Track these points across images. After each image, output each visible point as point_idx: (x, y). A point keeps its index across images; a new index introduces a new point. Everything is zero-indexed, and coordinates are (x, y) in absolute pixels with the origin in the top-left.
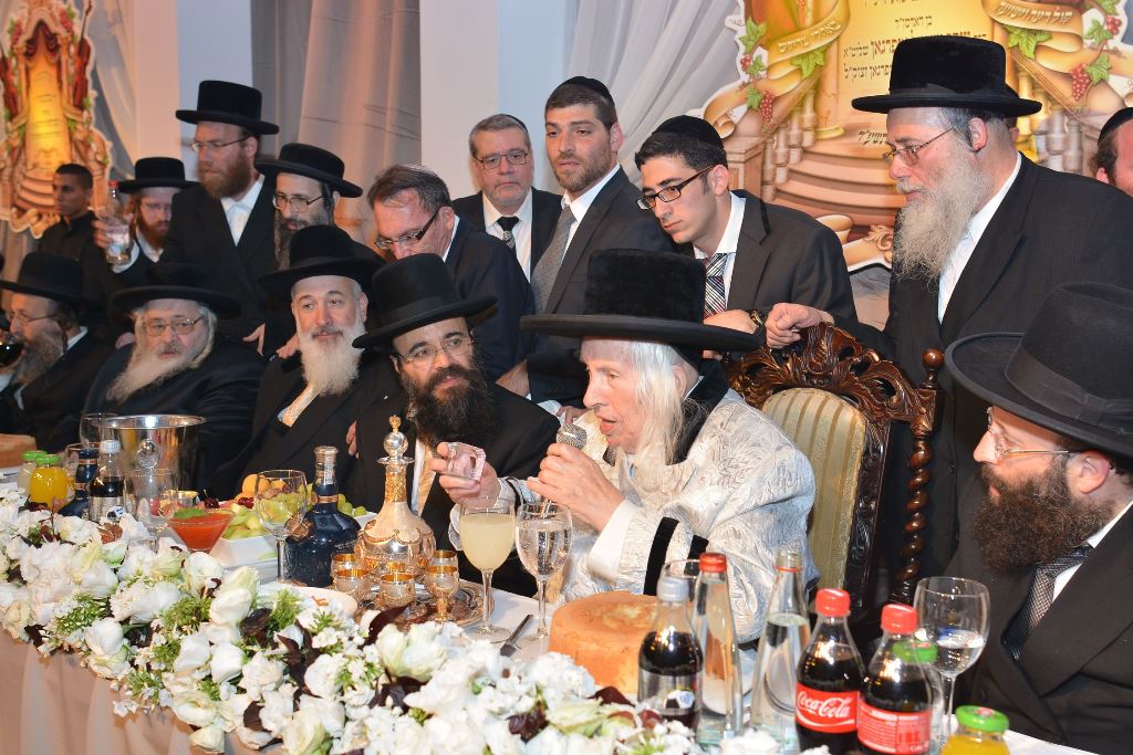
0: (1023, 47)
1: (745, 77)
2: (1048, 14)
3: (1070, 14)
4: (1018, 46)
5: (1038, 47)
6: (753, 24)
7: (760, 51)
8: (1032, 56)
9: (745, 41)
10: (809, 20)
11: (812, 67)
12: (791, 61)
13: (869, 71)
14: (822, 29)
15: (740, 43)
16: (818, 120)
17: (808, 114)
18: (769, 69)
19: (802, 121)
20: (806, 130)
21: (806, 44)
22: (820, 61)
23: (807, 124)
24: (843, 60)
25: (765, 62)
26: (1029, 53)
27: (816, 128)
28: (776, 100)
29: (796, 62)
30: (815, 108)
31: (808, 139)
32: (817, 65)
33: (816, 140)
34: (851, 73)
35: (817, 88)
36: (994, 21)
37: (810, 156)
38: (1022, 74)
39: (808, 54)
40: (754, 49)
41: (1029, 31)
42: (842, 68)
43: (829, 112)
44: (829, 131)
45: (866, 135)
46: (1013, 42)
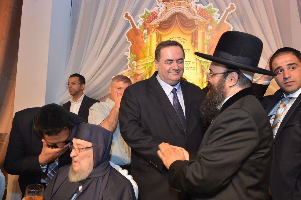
0: (204, 66)
1: (130, 68)
4: (203, 65)
6: (132, 55)
7: (134, 62)
8: (207, 68)
9: (130, 59)
10: (148, 55)
11: (149, 67)
12: (143, 65)
14: (152, 58)
15: (129, 60)
18: (137, 67)
21: (147, 61)
22: (151, 66)
25: (136, 65)
26: (206, 67)
28: (139, 75)
29: (144, 65)
35: (151, 73)
36: (197, 59)
38: (204, 72)
39: (148, 63)
40: (133, 61)
41: (206, 62)
46: (202, 64)
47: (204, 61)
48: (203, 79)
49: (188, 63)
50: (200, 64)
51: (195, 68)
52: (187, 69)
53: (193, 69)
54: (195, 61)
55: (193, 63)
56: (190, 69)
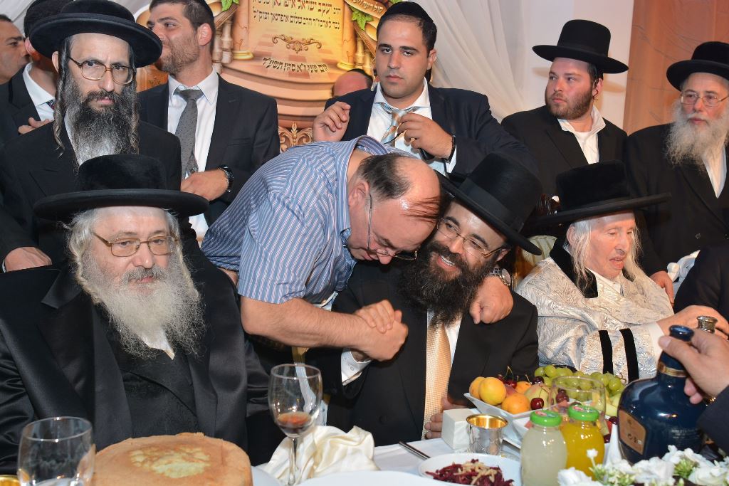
0: (359, 22)
2: (372, 5)
3: (382, 8)
4: (356, 21)
5: (366, 24)
8: (364, 29)
11: (229, 4)
13: (270, 16)
16: (234, 44)
17: (226, 38)
19: (221, 43)
20: (225, 50)
22: (235, 0)
23: (226, 46)
24: (252, 5)
26: (363, 27)
27: (232, 50)
30: (232, 35)
31: (226, 58)
32: (233, 2)
33: (233, 60)
34: (258, 14)
35: (233, 20)
36: (345, 2)
37: (228, 71)
38: (358, 39)
41: (363, 13)
42: (252, 10)
43: (242, 40)
44: (242, 54)
45: (268, 62)
46: (354, 18)
47: (360, 11)
48: (357, 54)
49: (327, 8)
50: (351, 16)
51: (340, 26)
52: (324, 24)
53: (336, 25)
54: (341, 8)
55: (336, 11)
56: (329, 24)
